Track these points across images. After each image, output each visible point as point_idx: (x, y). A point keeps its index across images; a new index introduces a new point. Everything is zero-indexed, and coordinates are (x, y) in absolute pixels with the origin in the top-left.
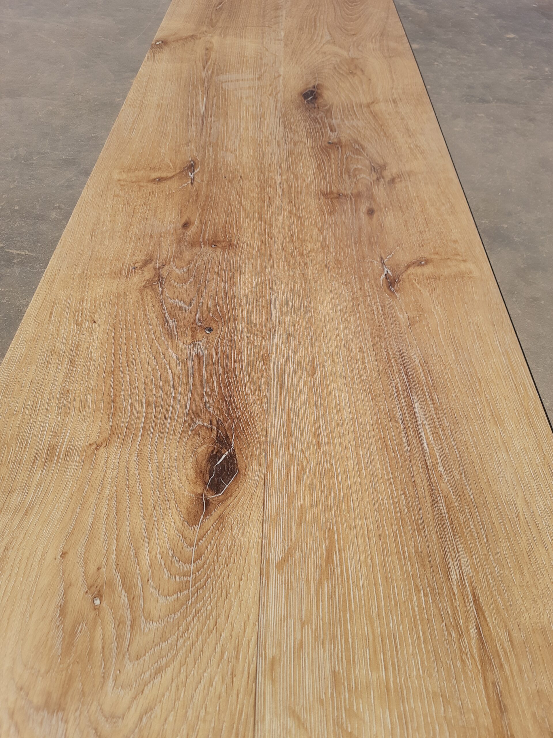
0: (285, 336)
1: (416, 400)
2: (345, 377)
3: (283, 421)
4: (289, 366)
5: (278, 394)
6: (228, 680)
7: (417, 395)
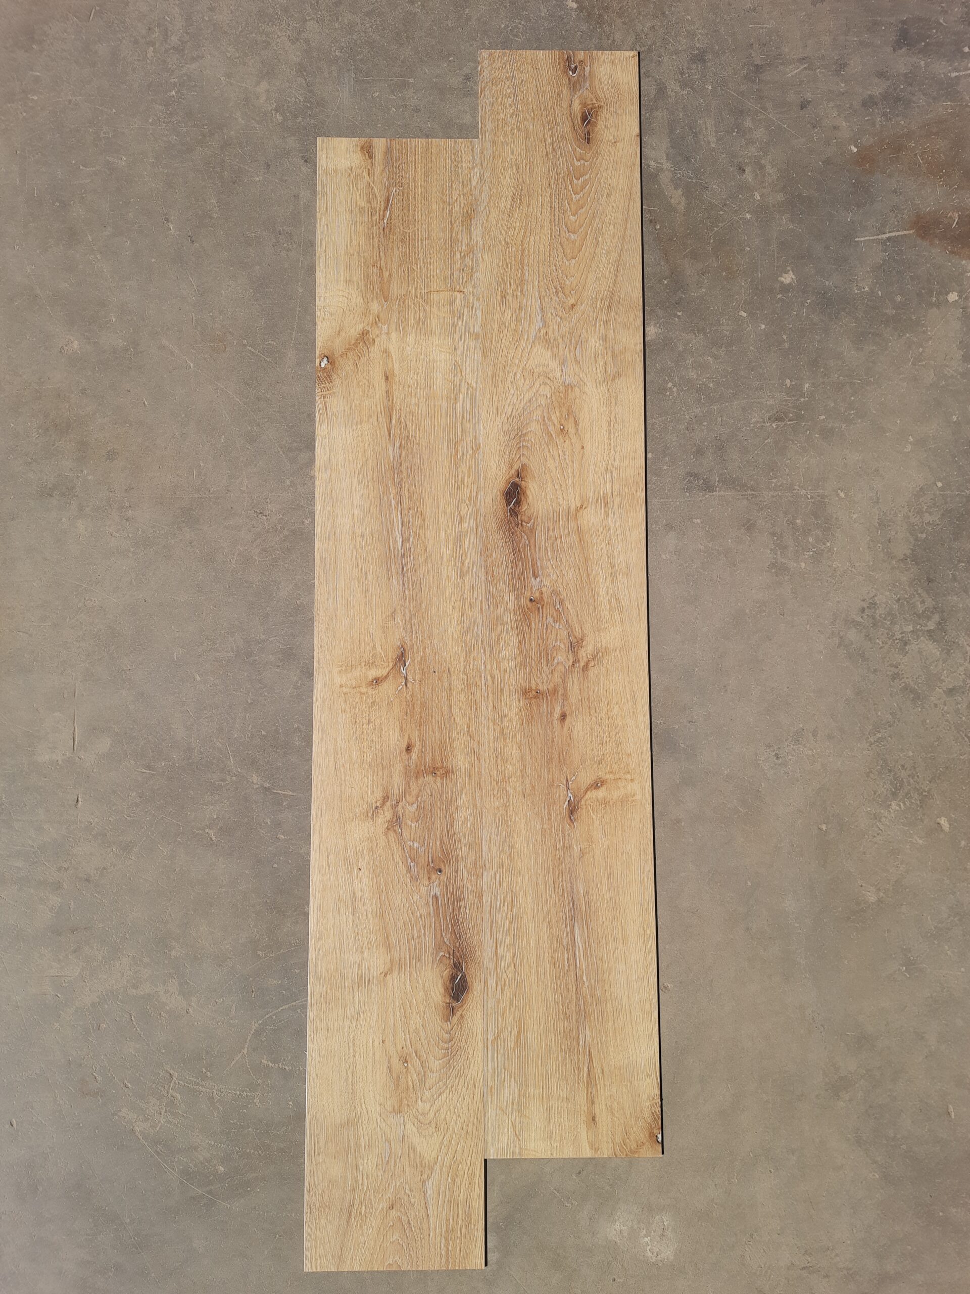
0: (493, 873)
1: (576, 927)
2: (533, 910)
3: (494, 948)
4: (496, 902)
5: (489, 928)
6: (471, 1096)
7: (578, 922)
